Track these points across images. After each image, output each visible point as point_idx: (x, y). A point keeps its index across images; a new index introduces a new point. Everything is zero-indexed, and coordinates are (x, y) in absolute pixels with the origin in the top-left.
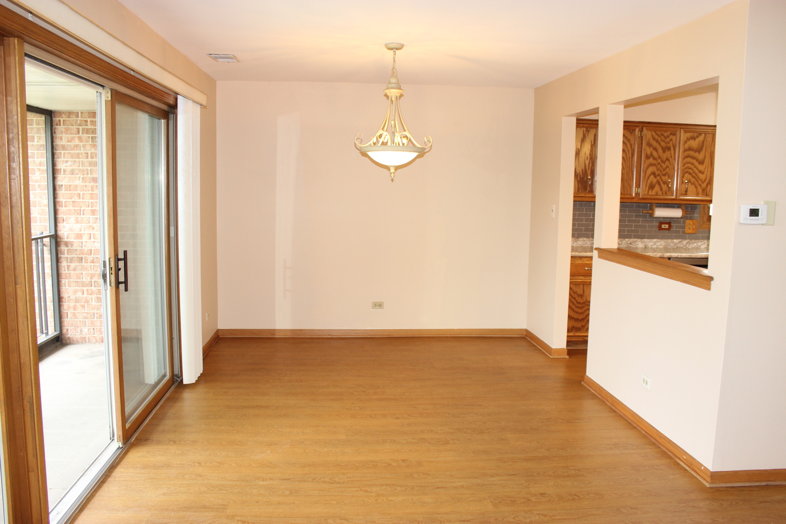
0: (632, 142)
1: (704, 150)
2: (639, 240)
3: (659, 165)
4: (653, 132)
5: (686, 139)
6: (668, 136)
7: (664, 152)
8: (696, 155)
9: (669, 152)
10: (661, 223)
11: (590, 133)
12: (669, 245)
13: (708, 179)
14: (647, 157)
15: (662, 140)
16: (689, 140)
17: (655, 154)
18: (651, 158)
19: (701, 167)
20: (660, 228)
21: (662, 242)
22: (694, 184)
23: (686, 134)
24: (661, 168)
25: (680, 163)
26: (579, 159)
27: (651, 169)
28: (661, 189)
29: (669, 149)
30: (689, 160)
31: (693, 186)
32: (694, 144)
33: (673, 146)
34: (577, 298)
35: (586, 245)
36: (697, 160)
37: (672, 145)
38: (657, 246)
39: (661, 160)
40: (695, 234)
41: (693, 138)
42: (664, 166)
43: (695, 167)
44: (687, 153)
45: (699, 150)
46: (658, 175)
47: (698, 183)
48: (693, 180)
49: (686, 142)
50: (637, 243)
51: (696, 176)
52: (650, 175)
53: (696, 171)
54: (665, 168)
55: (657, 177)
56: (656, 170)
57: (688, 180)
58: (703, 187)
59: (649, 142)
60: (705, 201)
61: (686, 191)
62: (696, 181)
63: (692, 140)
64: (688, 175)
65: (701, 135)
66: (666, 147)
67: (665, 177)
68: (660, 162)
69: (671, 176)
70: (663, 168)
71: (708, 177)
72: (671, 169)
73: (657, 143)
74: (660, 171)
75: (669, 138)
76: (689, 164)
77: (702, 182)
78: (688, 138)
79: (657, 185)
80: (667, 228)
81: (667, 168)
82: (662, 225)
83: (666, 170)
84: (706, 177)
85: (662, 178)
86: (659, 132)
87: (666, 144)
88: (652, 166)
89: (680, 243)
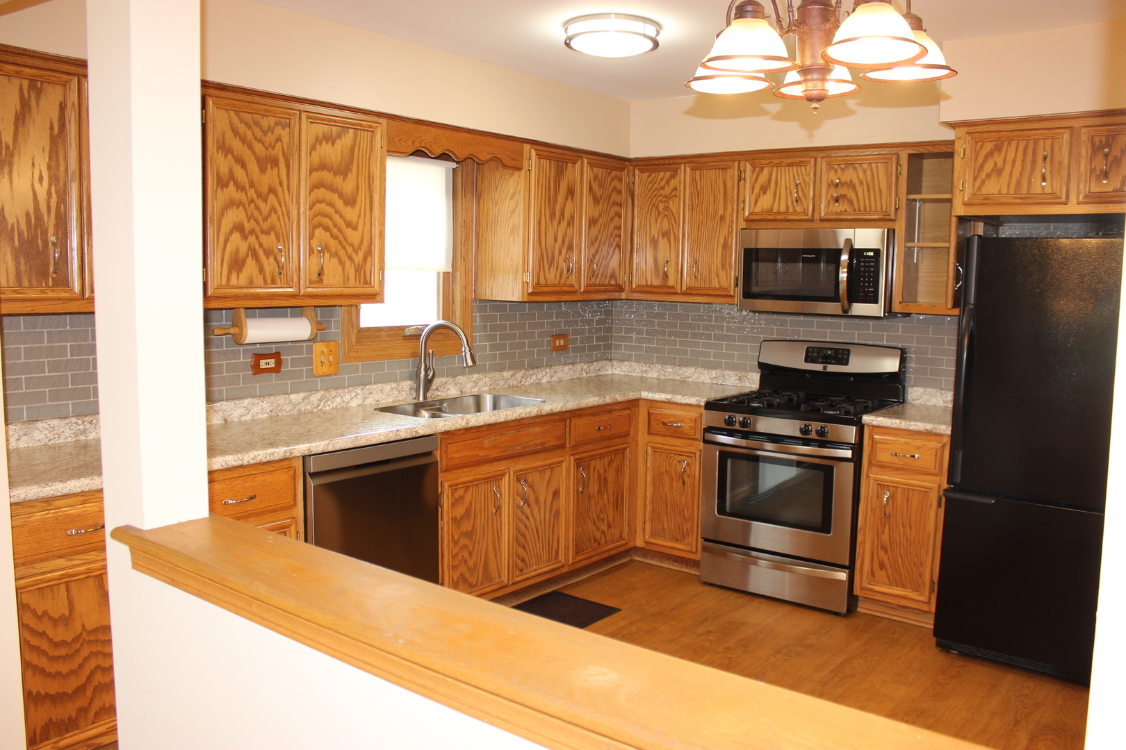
1: (355, 170)
3: (253, 205)
4: (232, 113)
5: (313, 140)
6: (271, 130)
7: (263, 170)
8: (339, 180)
9: (276, 171)
10: (259, 357)
11: (43, 98)
12: (281, 410)
14: (222, 184)
15: (256, 139)
16: (320, 144)
17: (240, 174)
18: (232, 184)
19: (350, 213)
20: (257, 369)
21: (265, 405)
22: (336, 255)
23: (314, 126)
24: (256, 214)
25: (302, 201)
26: (11, 181)
27: (234, 216)
28: (261, 270)
29: (275, 162)
30: (321, 193)
31: (335, 261)
32: (332, 153)
33: (284, 155)
34: (50, 632)
35: (61, 441)
36: (341, 196)
37: (281, 153)
38: (253, 416)
39: (256, 192)
40: (335, 375)
41: (330, 139)
42: (265, 208)
43: (337, 212)
44: (316, 175)
45: (343, 171)
46: (252, 232)
47: (346, 251)
48: (333, 244)
49: (313, 148)
51: (340, 236)
52: (231, 233)
53: (340, 222)
54: (267, 213)
55: (250, 237)
56: (246, 218)
57: (323, 244)
58: (356, 262)
59: (224, 140)
60: (361, 297)
61: (319, 274)
62: (341, 247)
63: (327, 143)
64: (323, 231)
65: (348, 132)
66: (266, 156)
67: (268, 237)
68: (255, 198)
69: (283, 235)
70: (261, 214)
71: (366, 238)
72: (283, 215)
73: (243, 144)
74: (256, 220)
75: (273, 133)
76: (324, 204)
77: (354, 251)
78: (317, 138)
79: (250, 259)
80: (273, 366)
81: (273, 214)
82: (261, 361)
83: (269, 220)
84: (363, 237)
85: (261, 240)
86: (247, 115)
87: (267, 150)
88: (235, 208)
89: (305, 401)
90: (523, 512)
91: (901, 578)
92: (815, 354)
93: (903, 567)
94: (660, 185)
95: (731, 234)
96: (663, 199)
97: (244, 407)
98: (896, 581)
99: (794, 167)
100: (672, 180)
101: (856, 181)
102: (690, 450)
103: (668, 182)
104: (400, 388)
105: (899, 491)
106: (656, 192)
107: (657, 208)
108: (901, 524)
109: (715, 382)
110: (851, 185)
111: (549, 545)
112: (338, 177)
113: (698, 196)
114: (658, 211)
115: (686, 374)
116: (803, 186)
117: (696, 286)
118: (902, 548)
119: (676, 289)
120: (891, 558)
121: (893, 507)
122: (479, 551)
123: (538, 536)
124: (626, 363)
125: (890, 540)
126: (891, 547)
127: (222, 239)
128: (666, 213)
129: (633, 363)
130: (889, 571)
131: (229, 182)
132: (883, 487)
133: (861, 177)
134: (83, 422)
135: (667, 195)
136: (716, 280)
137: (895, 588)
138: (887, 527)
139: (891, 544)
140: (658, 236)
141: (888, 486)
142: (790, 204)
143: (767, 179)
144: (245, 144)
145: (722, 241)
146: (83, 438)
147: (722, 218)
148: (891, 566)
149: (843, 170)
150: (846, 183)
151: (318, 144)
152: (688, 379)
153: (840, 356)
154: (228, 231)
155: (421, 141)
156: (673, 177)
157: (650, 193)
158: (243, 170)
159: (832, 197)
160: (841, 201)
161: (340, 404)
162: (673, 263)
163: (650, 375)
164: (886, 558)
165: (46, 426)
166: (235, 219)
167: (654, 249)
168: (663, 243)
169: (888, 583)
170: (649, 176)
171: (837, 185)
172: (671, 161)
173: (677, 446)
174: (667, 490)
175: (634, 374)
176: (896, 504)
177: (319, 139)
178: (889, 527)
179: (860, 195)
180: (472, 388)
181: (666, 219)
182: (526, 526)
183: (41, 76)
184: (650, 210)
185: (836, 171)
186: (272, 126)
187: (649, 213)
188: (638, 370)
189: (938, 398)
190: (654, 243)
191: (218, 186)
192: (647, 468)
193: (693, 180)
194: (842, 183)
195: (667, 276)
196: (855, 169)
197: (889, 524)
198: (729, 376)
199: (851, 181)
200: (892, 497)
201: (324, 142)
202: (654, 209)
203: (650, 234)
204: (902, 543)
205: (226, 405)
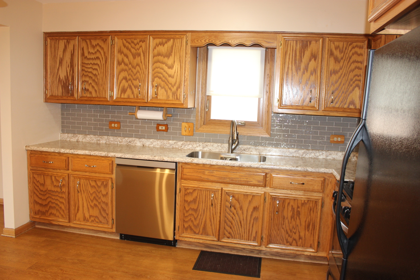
0: (106, 49)
1: (173, 54)
2: (137, 139)
3: (130, 70)
4: (124, 40)
5: (155, 45)
6: (138, 44)
7: (134, 58)
8: (165, 60)
9: (139, 58)
10: (159, 125)
12: (165, 146)
13: (177, 84)
14: (119, 63)
15: (132, 47)
16: (158, 47)
17: (126, 60)
18: (123, 64)
19: (171, 71)
20: (158, 130)
21: (159, 142)
22: (164, 88)
23: (155, 40)
24: (131, 73)
25: (150, 68)
26: (62, 68)
27: (123, 74)
28: (133, 93)
29: (139, 55)
30: (158, 64)
31: (163, 90)
32: (163, 49)
34: (39, 186)
36: (167, 65)
37: (142, 51)
38: (154, 146)
39: (132, 66)
40: (192, 136)
41: (162, 44)
43: (165, 71)
44: (156, 58)
45: (168, 55)
46: (130, 80)
47: (168, 86)
48: (162, 83)
49: (155, 48)
50: (136, 142)
51: (166, 80)
52: (122, 80)
53: (166, 75)
54: (135, 73)
55: (129, 81)
56: (128, 75)
57: (158, 83)
58: (173, 91)
59: (120, 49)
62: (166, 85)
63: (161, 45)
64: (158, 79)
65: (170, 40)
66: (136, 53)
67: (136, 81)
68: (131, 68)
69: (142, 81)
70: (133, 73)
71: (178, 81)
72: (142, 73)
73: (127, 50)
74: (131, 75)
75: (138, 45)
76: (159, 69)
77: (172, 86)
78: (156, 44)
79: (128, 89)
80: (164, 129)
81: (138, 73)
83: (136, 75)
84: (176, 81)
85: (133, 82)
86: (129, 40)
87: (136, 51)
88: (124, 71)
89: (176, 144)
90: (230, 211)
97: (150, 142)
104: (223, 146)
111: (249, 232)
112: (165, 58)
122: (201, 220)
123: (241, 226)
127: (119, 82)
131: (122, 63)
134: (99, 137)
144: (128, 50)
146: (99, 142)
151: (157, 46)
158: (127, 59)
165: (90, 137)
166: (124, 75)
177: (158, 44)
182: (232, 218)
183: (69, 38)
186: (138, 42)
191: (118, 65)
201: (160, 45)
205: (144, 140)
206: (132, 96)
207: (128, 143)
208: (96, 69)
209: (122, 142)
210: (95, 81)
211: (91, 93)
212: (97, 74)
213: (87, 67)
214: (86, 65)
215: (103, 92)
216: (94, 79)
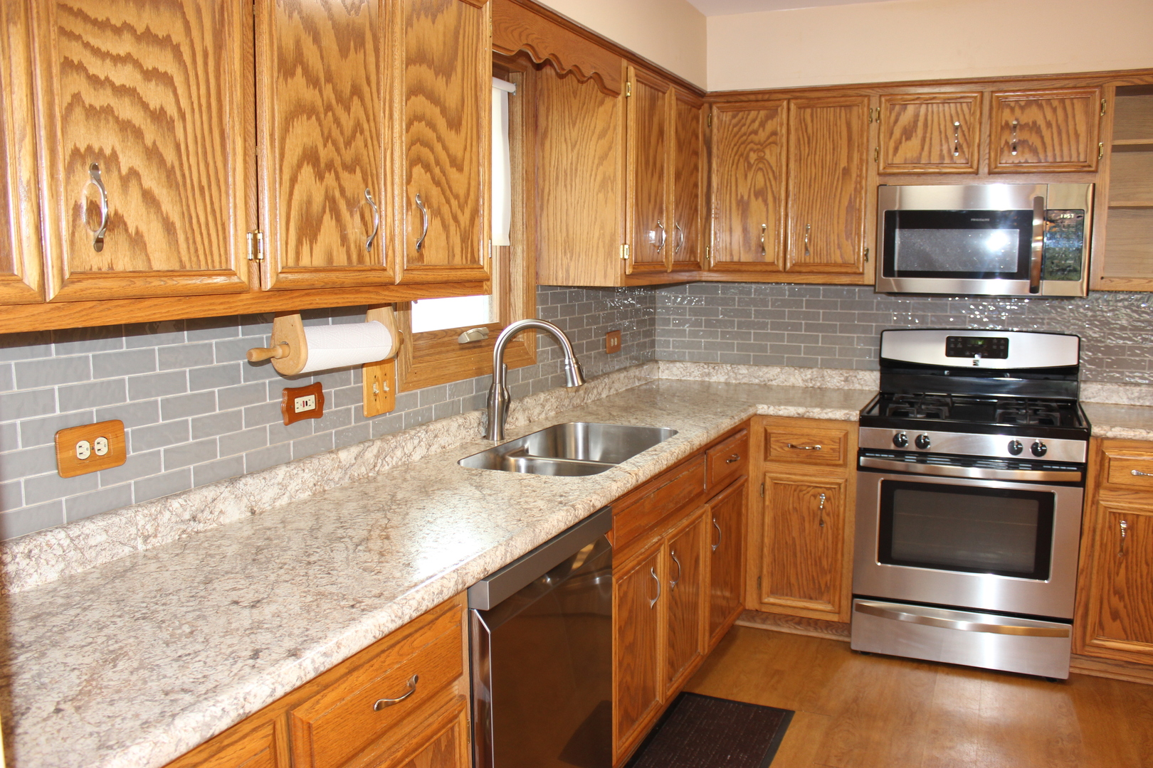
1: (459, 70)
3: (330, 114)
7: (344, 51)
8: (439, 84)
9: (361, 55)
12: (327, 480)
16: (418, 18)
17: (311, 53)
18: (299, 70)
19: (455, 142)
21: (307, 475)
22: (438, 211)
24: (336, 133)
25: (396, 115)
27: (303, 133)
28: (344, 239)
29: (360, 39)
30: (420, 103)
31: (437, 223)
32: (433, 35)
33: (371, 27)
36: (444, 112)
37: (368, 24)
38: (291, 497)
39: (334, 89)
40: (390, 412)
41: (430, 11)
42: (347, 122)
43: (439, 139)
44: (413, 70)
45: (446, 69)
46: (330, 166)
47: (450, 207)
48: (435, 192)
49: (409, 22)
50: (220, 506)
51: (443, 181)
52: (299, 166)
53: (443, 156)
54: (350, 132)
55: (327, 175)
56: (321, 139)
57: (423, 193)
58: (462, 226)
60: (467, 284)
61: (419, 246)
62: (444, 201)
63: (426, 16)
64: (423, 171)
65: (451, 4)
66: (348, 25)
67: (353, 176)
68: (334, 102)
69: (372, 175)
70: (342, 133)
71: (473, 185)
72: (372, 138)
74: (335, 143)
76: (423, 123)
77: (459, 207)
78: (413, 6)
79: (327, 217)
80: (313, 407)
81: (358, 135)
82: (296, 400)
83: (353, 144)
84: (469, 184)
85: (342, 182)
88: (305, 116)
89: (360, 460)
90: (673, 597)
91: (1144, 630)
92: (960, 346)
93: (1146, 616)
94: (751, 128)
95: (860, 192)
96: (755, 147)
97: (279, 484)
98: (1135, 633)
99: (952, 105)
100: (770, 122)
101: (1041, 123)
102: (832, 481)
103: (762, 125)
104: (464, 424)
105: (1142, 520)
106: (745, 138)
107: (747, 159)
108: (1143, 562)
109: (811, 385)
110: (1034, 128)
111: (691, 633)
112: (440, 78)
113: (809, 143)
114: (749, 163)
115: (768, 375)
116: (965, 128)
117: (807, 261)
118: (1145, 591)
119: (778, 266)
120: (1129, 607)
121: (1132, 541)
122: (640, 668)
123: (684, 627)
124: (678, 364)
125: (1127, 582)
126: (1128, 592)
127: (286, 177)
128: (761, 165)
129: (689, 364)
130: (1126, 621)
131: (295, 66)
132: (1117, 515)
133: (1049, 116)
135: (762, 141)
136: (838, 252)
137: (1135, 642)
138: (1123, 566)
139: (1128, 588)
140: (749, 196)
141: (1124, 514)
142: (945, 152)
143: (912, 120)
145: (845, 202)
147: (846, 172)
148: (1128, 616)
149: (1022, 108)
150: (1027, 125)
151: (415, 16)
152: (770, 383)
153: (995, 347)
154: (295, 161)
155: (528, 36)
156: (770, 117)
157: (736, 139)
158: (315, 47)
159: (1007, 143)
160: (1019, 148)
161: (401, 460)
162: (772, 233)
163: (714, 379)
164: (1122, 604)
166: (305, 140)
167: (742, 214)
168: (756, 205)
169: (1124, 636)
170: (734, 117)
171: (1015, 127)
172: (766, 97)
173: (810, 476)
174: (795, 534)
175: (691, 379)
176: (1137, 536)
177: (416, 7)
178: (1127, 567)
179: (1048, 140)
180: (539, 414)
181: (760, 175)
182: (675, 616)
184: (736, 161)
185: (1012, 109)
187: (734, 166)
188: (696, 373)
189: (1120, 394)
190: (743, 207)
191: (279, 71)
192: (764, 508)
193: (802, 121)
194: (1021, 126)
195: (763, 249)
196: (1040, 107)
197: (1127, 562)
198: (831, 377)
199: (1034, 123)
200: (1131, 528)
201: (423, 15)
202: (741, 160)
203: (737, 195)
204: (1145, 586)
205: (250, 484)
206: (340, 259)
207: (184, 527)
208: (166, 79)
209: (156, 536)
210: (162, 162)
211: (137, 241)
212: (171, 110)
213: (104, 49)
214: (89, 27)
215: (209, 235)
216: (154, 143)
